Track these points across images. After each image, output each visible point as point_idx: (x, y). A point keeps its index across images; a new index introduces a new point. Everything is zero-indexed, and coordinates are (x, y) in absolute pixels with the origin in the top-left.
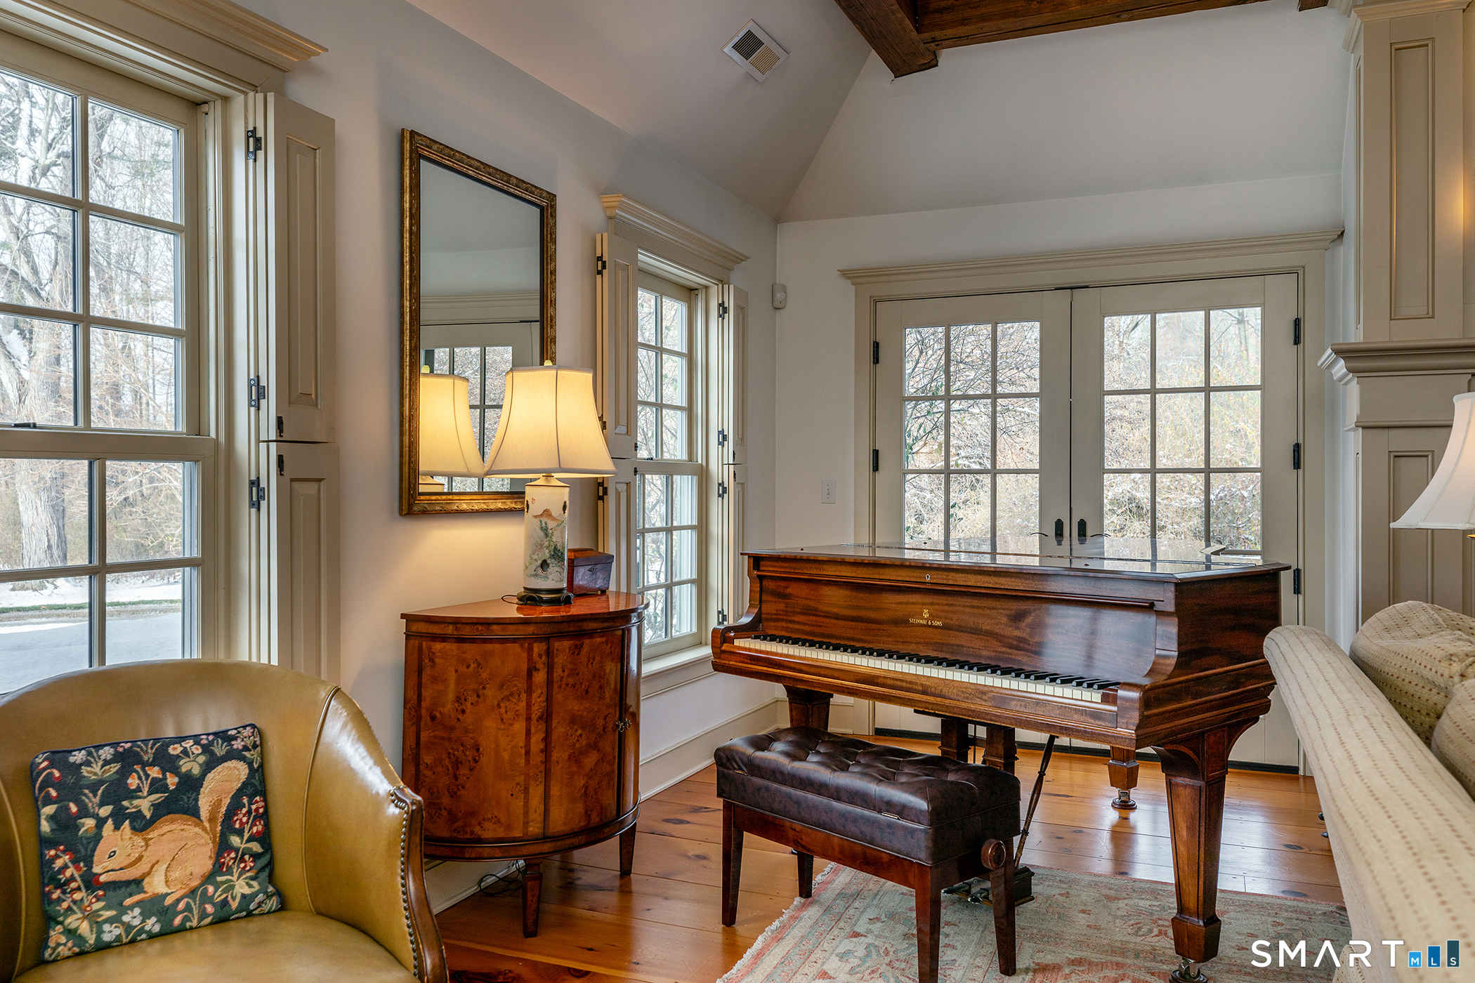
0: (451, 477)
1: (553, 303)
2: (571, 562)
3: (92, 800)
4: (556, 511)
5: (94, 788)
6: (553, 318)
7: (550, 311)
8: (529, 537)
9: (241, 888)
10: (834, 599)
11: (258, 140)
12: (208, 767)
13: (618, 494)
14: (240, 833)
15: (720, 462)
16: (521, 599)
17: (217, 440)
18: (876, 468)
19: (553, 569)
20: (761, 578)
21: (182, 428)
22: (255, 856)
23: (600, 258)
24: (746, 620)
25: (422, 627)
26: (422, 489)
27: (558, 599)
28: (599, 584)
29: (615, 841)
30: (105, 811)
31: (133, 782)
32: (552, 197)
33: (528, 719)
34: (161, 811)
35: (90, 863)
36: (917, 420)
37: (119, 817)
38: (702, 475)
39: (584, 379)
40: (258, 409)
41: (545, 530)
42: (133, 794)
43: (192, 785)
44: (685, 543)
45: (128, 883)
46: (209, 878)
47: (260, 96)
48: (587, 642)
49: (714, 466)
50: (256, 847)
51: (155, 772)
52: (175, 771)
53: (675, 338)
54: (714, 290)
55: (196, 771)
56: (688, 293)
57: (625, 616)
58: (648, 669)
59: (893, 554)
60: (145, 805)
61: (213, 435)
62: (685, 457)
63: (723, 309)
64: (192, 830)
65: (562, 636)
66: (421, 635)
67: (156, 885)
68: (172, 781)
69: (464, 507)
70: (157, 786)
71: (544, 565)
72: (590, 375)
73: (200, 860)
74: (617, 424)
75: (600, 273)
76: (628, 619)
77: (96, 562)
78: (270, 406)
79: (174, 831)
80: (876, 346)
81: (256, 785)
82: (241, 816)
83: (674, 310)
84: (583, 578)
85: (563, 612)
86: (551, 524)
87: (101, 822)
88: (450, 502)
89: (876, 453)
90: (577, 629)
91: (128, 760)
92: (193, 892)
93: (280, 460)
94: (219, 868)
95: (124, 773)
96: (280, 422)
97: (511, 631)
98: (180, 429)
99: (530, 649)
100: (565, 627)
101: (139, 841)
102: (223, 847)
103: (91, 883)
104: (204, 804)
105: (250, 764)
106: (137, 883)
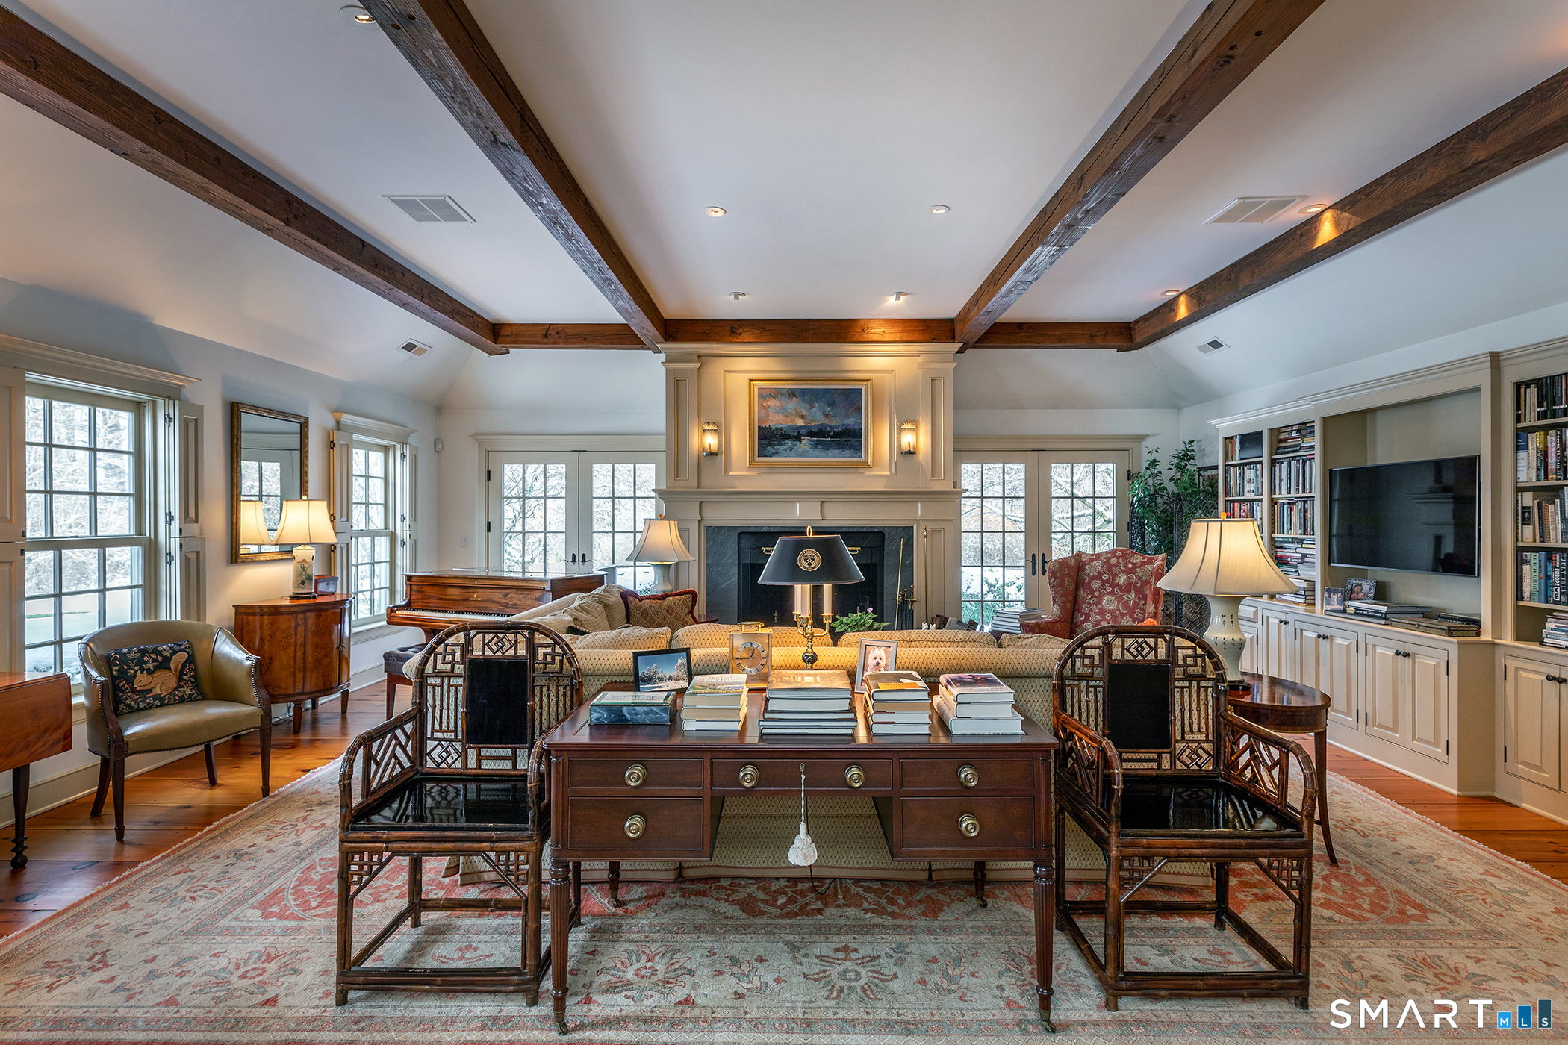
0: (260, 545)
1: (307, 466)
2: (316, 581)
3: (132, 665)
4: (309, 560)
5: (132, 661)
6: (307, 472)
7: (306, 469)
8: (296, 571)
9: (188, 692)
10: (453, 593)
11: (170, 418)
12: (173, 654)
13: (342, 549)
14: (186, 675)
15: (402, 530)
16: (291, 597)
17: (150, 538)
18: (489, 530)
19: (307, 584)
20: (411, 585)
21: (133, 532)
22: (192, 683)
23: (332, 442)
24: (404, 603)
25: (243, 610)
26: (242, 552)
27: (309, 596)
28: (331, 590)
29: (339, 694)
30: (137, 668)
31: (146, 659)
32: (307, 419)
33: (296, 646)
34: (156, 668)
35: (133, 684)
36: (510, 511)
37: (142, 670)
38: (393, 537)
39: (323, 505)
40: (170, 525)
41: (303, 568)
42: (146, 663)
43: (167, 660)
44: (383, 570)
45: (147, 690)
46: (176, 689)
47: (171, 402)
48: (323, 613)
49: (398, 532)
50: (192, 679)
51: (153, 656)
52: (161, 655)
53: (377, 469)
54: (398, 446)
55: (169, 655)
56: (385, 449)
57: (343, 602)
58: (354, 630)
59: (497, 574)
60: (151, 666)
61: (148, 535)
62: (383, 528)
63: (403, 456)
64: (168, 674)
65: (311, 611)
66: (243, 613)
67: (157, 691)
68: (160, 659)
69: (262, 559)
70: (154, 660)
71: (303, 583)
72: (325, 503)
73: (173, 683)
74: (342, 516)
75: (332, 448)
76: (345, 604)
77: (102, 588)
78: (176, 524)
79: (161, 674)
80: (489, 472)
81: (191, 659)
82: (186, 670)
83: (376, 457)
84: (322, 587)
85: (312, 601)
86: (306, 565)
87: (136, 671)
88: (256, 557)
89: (489, 523)
90: (320, 609)
91: (143, 652)
92: (170, 693)
93: (181, 545)
94: (179, 686)
95: (143, 656)
96: (181, 530)
97: (287, 610)
98: (132, 533)
99: (296, 618)
100: (313, 607)
101: (149, 677)
102: (180, 679)
103: (134, 690)
104: (172, 666)
105: (188, 653)
106: (150, 691)
